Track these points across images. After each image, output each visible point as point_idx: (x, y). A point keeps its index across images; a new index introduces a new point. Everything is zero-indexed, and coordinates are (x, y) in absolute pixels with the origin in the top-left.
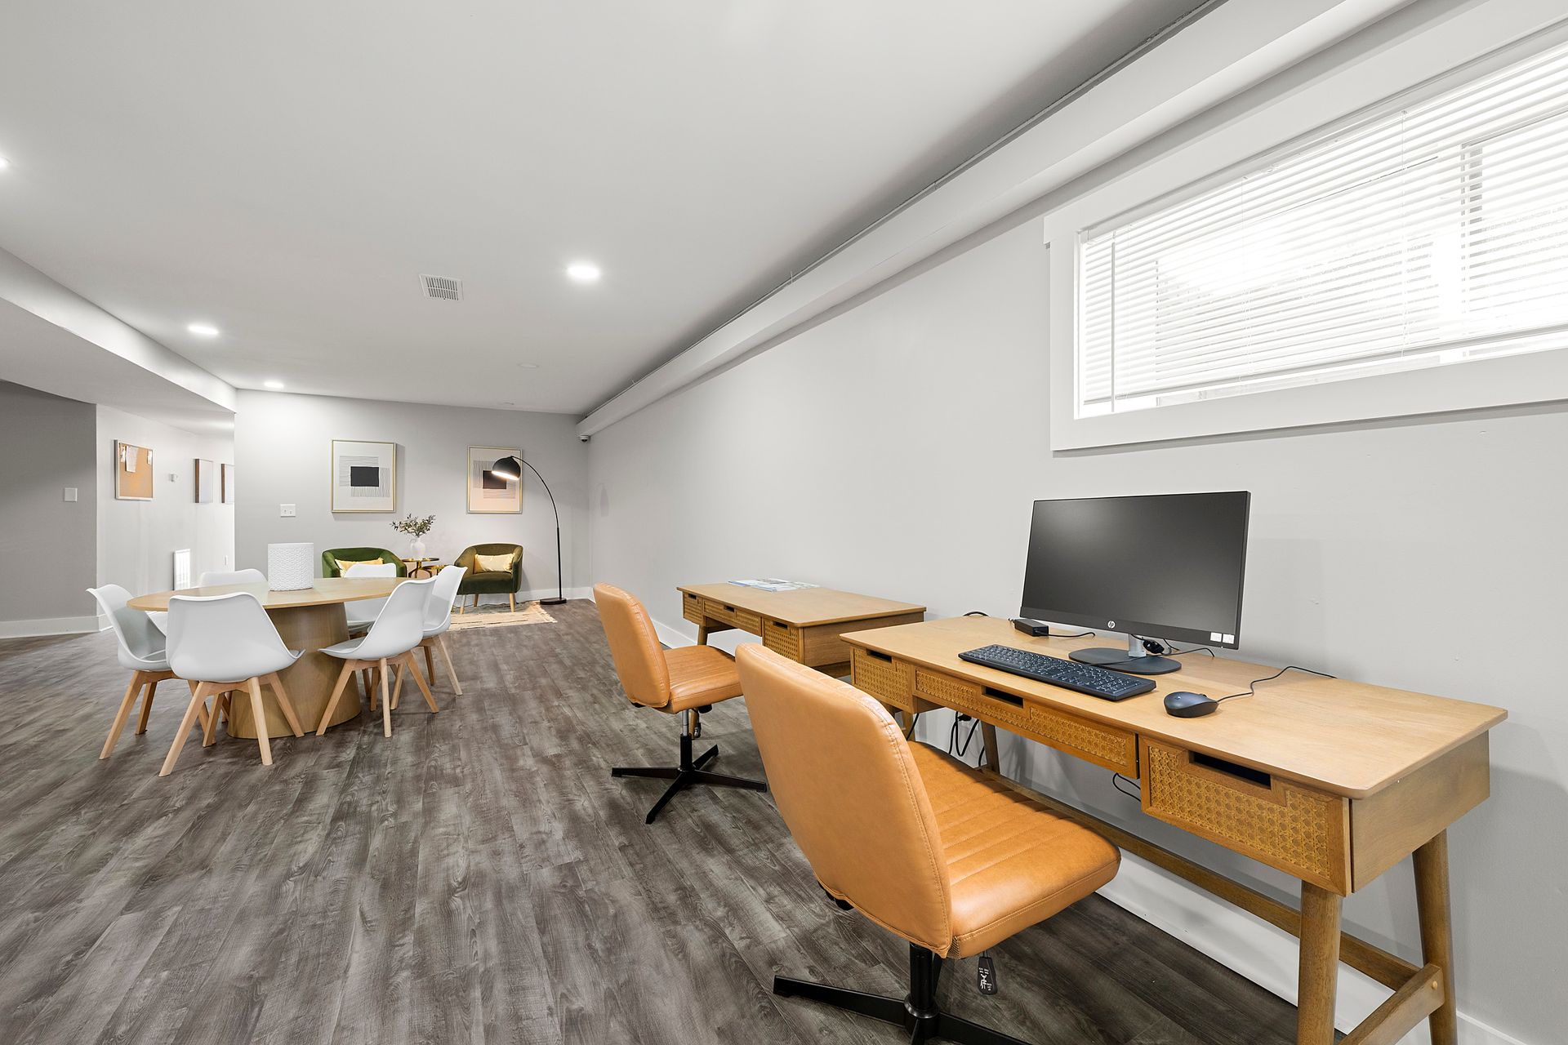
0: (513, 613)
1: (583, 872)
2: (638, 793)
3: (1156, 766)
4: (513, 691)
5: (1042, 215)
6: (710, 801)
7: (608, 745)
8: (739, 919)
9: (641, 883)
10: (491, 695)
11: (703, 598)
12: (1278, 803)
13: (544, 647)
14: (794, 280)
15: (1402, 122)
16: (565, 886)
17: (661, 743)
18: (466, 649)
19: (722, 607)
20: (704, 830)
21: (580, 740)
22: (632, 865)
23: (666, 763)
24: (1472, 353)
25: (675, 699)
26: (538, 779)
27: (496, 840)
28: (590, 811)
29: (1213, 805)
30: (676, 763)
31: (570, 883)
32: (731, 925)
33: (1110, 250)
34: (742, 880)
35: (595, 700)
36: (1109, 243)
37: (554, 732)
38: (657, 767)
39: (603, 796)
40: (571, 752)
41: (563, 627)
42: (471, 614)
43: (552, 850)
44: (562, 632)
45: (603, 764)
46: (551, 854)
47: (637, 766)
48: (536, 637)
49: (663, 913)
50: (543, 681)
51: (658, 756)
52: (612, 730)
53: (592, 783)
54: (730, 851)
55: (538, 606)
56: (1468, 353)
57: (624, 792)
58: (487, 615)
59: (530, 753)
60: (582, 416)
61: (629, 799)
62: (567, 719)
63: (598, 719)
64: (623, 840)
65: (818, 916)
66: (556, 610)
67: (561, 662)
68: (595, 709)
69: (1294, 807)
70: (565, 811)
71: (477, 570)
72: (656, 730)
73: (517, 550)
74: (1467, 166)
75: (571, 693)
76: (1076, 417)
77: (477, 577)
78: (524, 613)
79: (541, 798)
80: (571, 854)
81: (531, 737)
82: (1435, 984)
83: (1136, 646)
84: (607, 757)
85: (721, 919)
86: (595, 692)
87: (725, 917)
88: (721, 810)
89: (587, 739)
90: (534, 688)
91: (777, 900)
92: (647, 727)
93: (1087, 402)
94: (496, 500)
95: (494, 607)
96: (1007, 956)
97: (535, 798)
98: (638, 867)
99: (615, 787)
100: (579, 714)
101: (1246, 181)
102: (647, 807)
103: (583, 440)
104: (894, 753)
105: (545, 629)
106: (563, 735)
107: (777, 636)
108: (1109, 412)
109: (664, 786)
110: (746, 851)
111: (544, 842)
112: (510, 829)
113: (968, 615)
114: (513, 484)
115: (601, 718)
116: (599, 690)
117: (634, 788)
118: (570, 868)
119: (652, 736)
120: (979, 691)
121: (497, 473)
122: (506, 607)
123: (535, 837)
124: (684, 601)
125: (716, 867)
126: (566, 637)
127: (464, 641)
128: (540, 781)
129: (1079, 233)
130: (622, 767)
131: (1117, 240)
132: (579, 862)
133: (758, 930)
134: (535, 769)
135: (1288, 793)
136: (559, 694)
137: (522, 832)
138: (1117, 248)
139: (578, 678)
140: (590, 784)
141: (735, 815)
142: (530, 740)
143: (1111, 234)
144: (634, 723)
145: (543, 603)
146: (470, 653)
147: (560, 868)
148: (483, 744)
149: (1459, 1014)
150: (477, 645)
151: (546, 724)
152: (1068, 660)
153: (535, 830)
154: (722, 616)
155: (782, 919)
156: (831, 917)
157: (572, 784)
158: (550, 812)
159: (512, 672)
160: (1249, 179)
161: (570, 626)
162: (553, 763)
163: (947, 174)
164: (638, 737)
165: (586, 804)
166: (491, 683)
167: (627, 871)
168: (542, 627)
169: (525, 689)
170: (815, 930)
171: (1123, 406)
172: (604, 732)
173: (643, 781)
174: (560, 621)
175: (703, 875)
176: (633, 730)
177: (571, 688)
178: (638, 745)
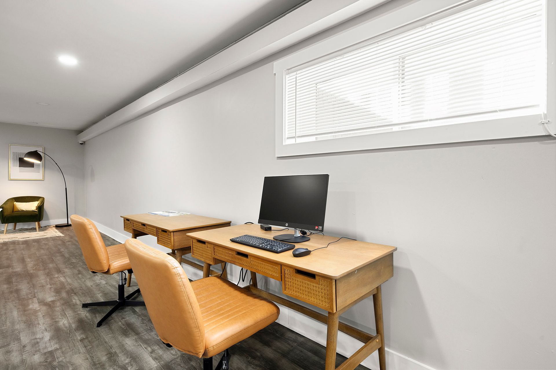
0: (38, 232)
1: (58, 354)
2: (95, 314)
3: (286, 276)
4: (32, 272)
5: (272, 62)
6: (132, 313)
7: (83, 294)
8: (136, 362)
9: (89, 354)
10: (18, 275)
11: (132, 221)
12: (317, 284)
13: (54, 249)
14: (179, 76)
15: (377, 47)
16: (46, 362)
17: (112, 289)
18: (5, 252)
19: (140, 225)
20: (126, 326)
21: (68, 292)
22: (85, 347)
23: (112, 299)
24: (402, 128)
25: (112, 267)
26: (40, 313)
27: (9, 346)
28: (67, 325)
29: (302, 287)
30: (116, 298)
31: (49, 360)
32: (131, 365)
33: (295, 80)
34: (141, 346)
35: (80, 272)
36: (295, 77)
37: (53, 290)
38: (107, 301)
39: (76, 317)
40: (62, 299)
41: (67, 238)
42: (11, 234)
43: (42, 345)
44: (67, 241)
45: (78, 302)
46: (41, 348)
47: (97, 302)
48: (50, 244)
49: (98, 366)
50: (51, 266)
51: (109, 296)
52: (86, 286)
53: (70, 312)
54: (137, 333)
55: (54, 228)
56: (400, 128)
57: (88, 315)
58: (21, 234)
59: (37, 301)
60: (80, 131)
61: (89, 317)
62: (62, 283)
63: (80, 282)
64: (83, 336)
65: (174, 355)
66: (65, 230)
67: (63, 256)
68: (79, 277)
69: (322, 285)
70: (53, 327)
71: (15, 210)
72: (110, 284)
73: (41, 200)
74: (401, 63)
75: (66, 270)
76: (284, 144)
77: (15, 214)
78: (45, 232)
79: (40, 322)
80: (53, 346)
81: (39, 293)
82: (377, 340)
83: (297, 232)
84: (81, 299)
85: (127, 364)
86: (80, 269)
87: (129, 362)
88: (137, 317)
89: (72, 292)
90: (45, 269)
91: (156, 351)
92: (106, 283)
93: (288, 138)
94: (26, 173)
95: (27, 230)
96: (250, 358)
97: (36, 322)
98: (89, 347)
99: (83, 312)
100: (69, 280)
101: (336, 59)
102: (99, 319)
103: (81, 144)
104: (178, 279)
105: (57, 239)
106: (58, 291)
107: (163, 236)
108: (294, 142)
109: (109, 309)
110: (145, 333)
111: (38, 343)
112: (19, 339)
113: (246, 223)
114: (38, 165)
115: (81, 281)
116: (83, 268)
117: (93, 312)
118: (51, 353)
119: (107, 287)
120: (234, 253)
121: (27, 159)
122: (34, 229)
123: (33, 341)
124: (124, 222)
125: (129, 342)
126: (68, 243)
127: (5, 248)
128: (40, 314)
129: (285, 71)
130: (89, 302)
131: (298, 76)
132: (57, 349)
133: (144, 365)
134: (39, 309)
135: (320, 280)
136: (59, 271)
137: (25, 339)
138: (297, 79)
139: (72, 263)
140: (69, 313)
141: (143, 318)
142: (38, 295)
143: (295, 73)
144: (99, 282)
145: (58, 227)
146: (7, 254)
147: (45, 354)
148: (8, 299)
149: (386, 349)
150: (13, 250)
151: (49, 286)
152: (273, 239)
153: (33, 338)
154: (141, 229)
155: (157, 359)
156: (180, 355)
157: (59, 314)
158: (44, 328)
159: (32, 262)
160: (337, 59)
161: (71, 237)
162: (50, 306)
163: (240, 39)
164: (100, 288)
165: (66, 322)
166: (18, 268)
167: (82, 350)
168: (54, 239)
169: (39, 270)
170: (171, 361)
171: (299, 140)
172: (81, 287)
173: (99, 308)
174: (66, 235)
175: (122, 347)
176: (98, 285)
177: (66, 268)
178: (99, 292)
